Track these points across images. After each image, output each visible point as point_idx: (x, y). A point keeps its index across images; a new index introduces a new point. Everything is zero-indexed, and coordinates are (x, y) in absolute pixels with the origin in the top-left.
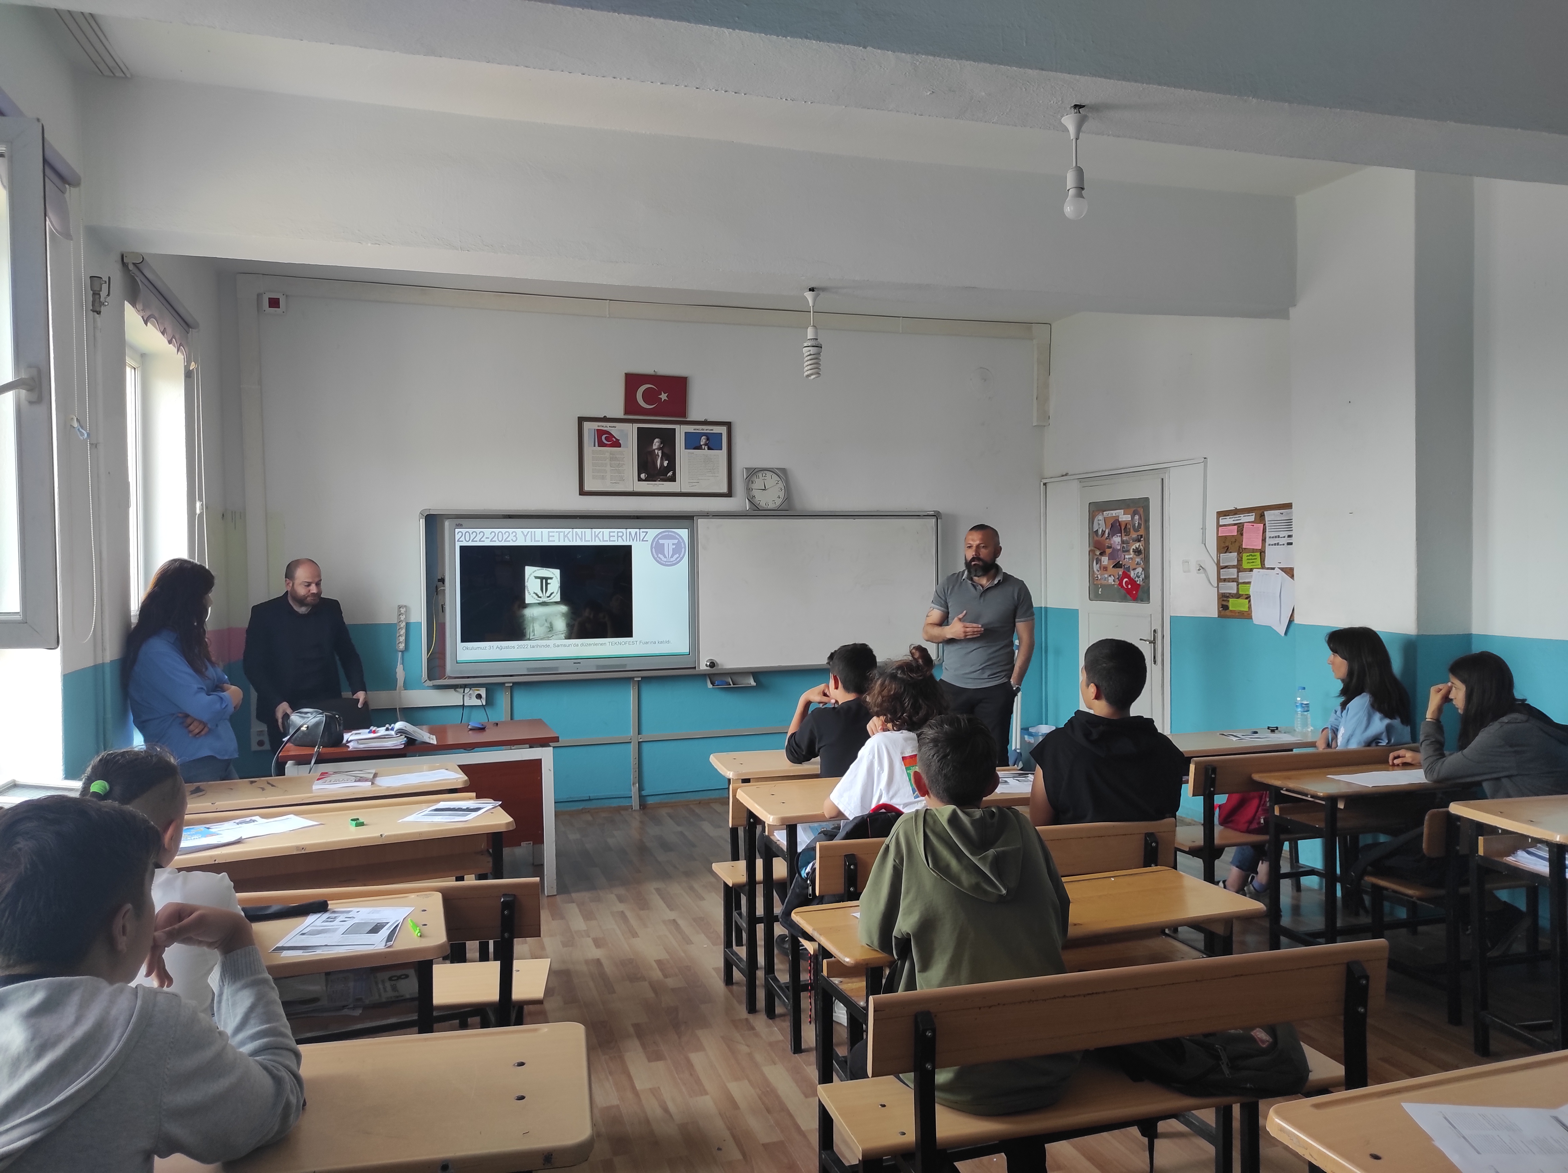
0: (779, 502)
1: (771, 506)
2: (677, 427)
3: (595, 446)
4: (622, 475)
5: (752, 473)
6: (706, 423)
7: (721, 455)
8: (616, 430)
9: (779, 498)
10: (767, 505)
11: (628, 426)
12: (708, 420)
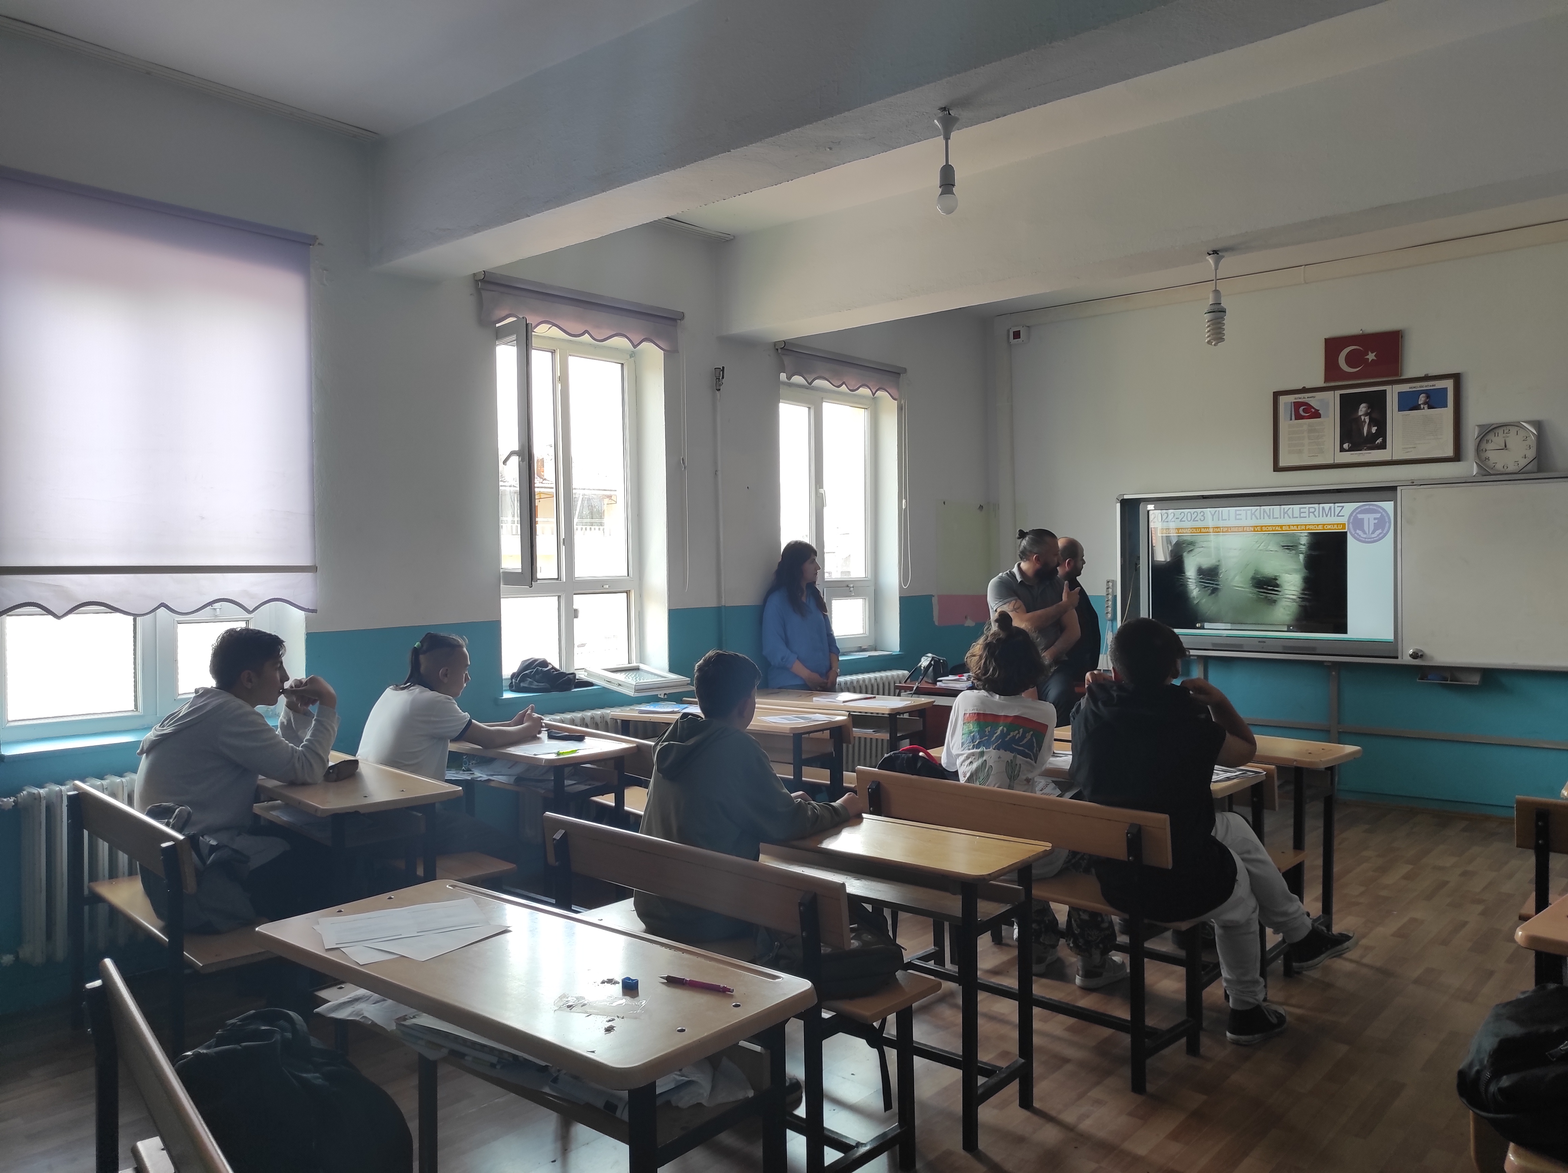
0: (1523, 462)
1: (1512, 468)
2: (1388, 388)
3: (1291, 420)
4: (1322, 446)
5: (1487, 431)
6: (1427, 378)
7: (1446, 414)
8: (1315, 400)
9: (1525, 458)
10: (1505, 468)
11: (1329, 394)
12: (1429, 375)
